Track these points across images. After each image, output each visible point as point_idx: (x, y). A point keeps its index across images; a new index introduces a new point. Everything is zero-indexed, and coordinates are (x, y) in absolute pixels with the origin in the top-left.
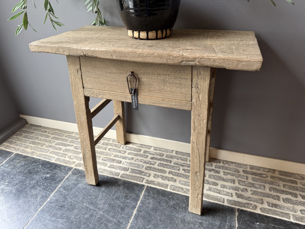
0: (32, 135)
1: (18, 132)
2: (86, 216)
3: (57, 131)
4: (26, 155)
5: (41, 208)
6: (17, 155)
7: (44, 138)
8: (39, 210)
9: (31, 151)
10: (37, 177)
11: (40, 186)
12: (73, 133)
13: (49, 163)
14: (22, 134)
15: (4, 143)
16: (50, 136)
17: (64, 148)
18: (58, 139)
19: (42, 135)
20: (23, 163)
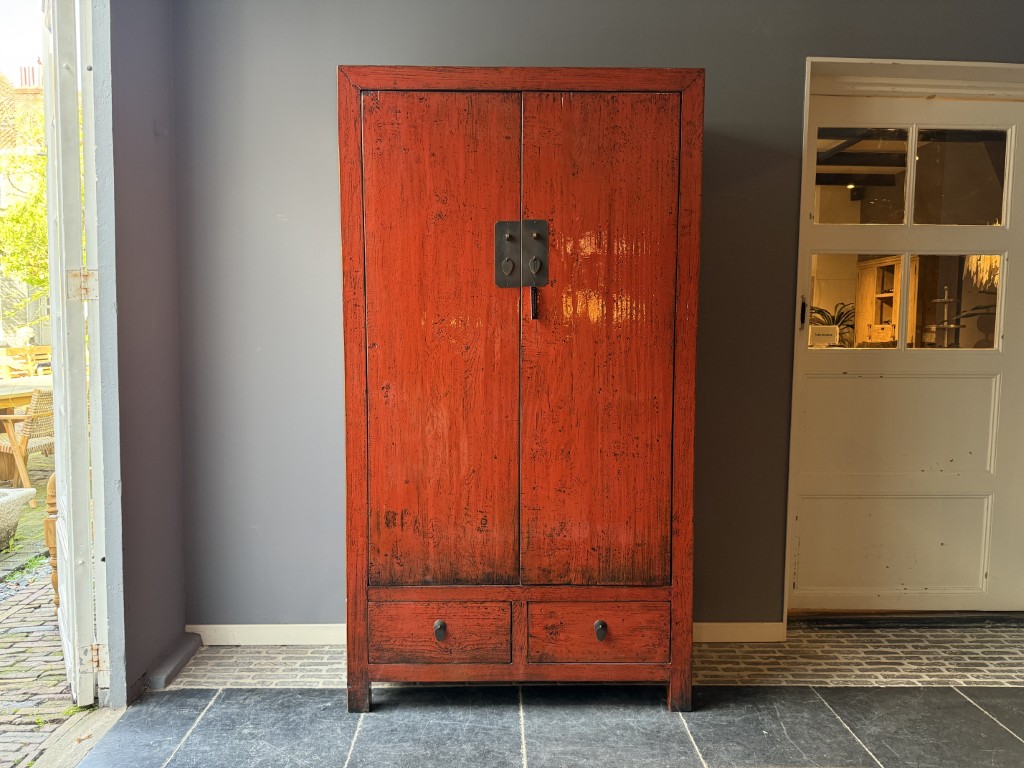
0: (231, 661)
1: (192, 661)
2: (445, 732)
3: (284, 648)
4: (250, 687)
5: (355, 739)
6: (227, 690)
7: (264, 661)
8: (353, 742)
9: (255, 681)
10: (308, 709)
11: (325, 718)
12: (323, 646)
13: (315, 690)
14: (207, 664)
15: (179, 680)
16: (276, 658)
17: (324, 668)
18: (297, 658)
19: (253, 658)
20: (256, 698)
